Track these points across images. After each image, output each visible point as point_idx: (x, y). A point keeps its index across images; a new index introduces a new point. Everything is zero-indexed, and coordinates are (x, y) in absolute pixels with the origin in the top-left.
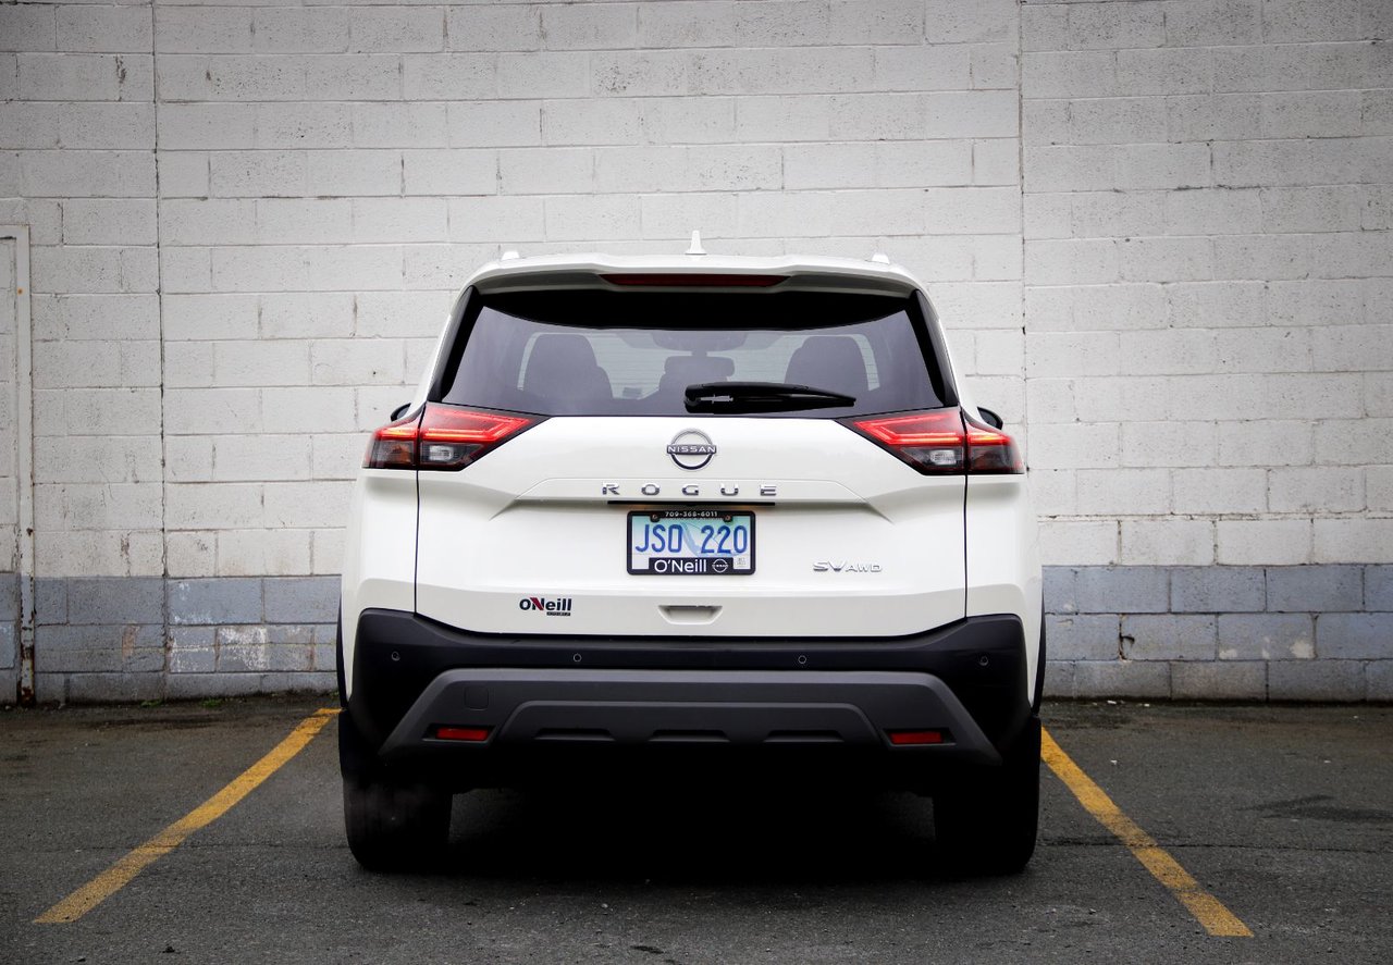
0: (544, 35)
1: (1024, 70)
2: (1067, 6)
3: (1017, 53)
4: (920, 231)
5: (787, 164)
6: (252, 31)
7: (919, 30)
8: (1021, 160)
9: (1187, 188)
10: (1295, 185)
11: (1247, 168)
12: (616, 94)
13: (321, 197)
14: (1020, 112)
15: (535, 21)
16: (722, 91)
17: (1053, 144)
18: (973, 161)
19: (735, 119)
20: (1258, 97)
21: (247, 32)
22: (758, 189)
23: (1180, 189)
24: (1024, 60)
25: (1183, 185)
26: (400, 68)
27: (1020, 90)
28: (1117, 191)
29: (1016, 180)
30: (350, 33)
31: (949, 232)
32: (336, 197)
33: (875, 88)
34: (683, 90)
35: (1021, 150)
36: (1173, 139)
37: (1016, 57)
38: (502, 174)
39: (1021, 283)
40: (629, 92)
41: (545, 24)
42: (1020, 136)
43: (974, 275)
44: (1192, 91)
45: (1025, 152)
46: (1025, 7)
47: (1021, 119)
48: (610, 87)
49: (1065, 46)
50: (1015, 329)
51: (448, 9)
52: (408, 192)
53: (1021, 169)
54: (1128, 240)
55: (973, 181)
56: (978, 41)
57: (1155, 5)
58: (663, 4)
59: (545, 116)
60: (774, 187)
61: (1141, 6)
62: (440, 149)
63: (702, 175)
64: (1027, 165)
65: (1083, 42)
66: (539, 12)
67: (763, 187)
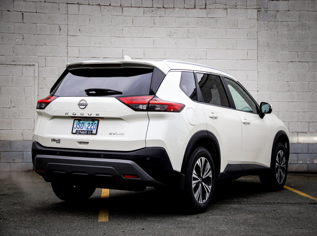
0: (155, 24)
1: (259, 35)
2: (268, 22)
3: (257, 31)
4: (236, 69)
5: (207, 54)
6: (90, 20)
7: (236, 25)
8: (258, 54)
9: (293, 62)
10: (315, 62)
11: (305, 58)
12: (170, 37)
13: (104, 58)
14: (258, 44)
15: (153, 20)
16: (193, 37)
17: (264, 51)
18: (247, 54)
19: (196, 43)
20: (308, 43)
21: (88, 21)
22: (201, 59)
23: (291, 62)
24: (258, 33)
25: (292, 61)
26: (123, 30)
27: (258, 39)
28: (278, 62)
29: (257, 59)
30: (111, 22)
31: (242, 69)
32: (108, 58)
33: (227, 38)
34: (185, 37)
35: (258, 52)
36: (290, 51)
37: (257, 32)
38: (145, 54)
39: (257, 81)
40: (173, 37)
41: (155, 21)
42: (258, 49)
43: (247, 79)
44: (294, 41)
45: (258, 53)
46: (259, 21)
47: (258, 45)
48: (169, 35)
49: (267, 30)
50: (256, 91)
51: (134, 17)
52: (124, 57)
53: (258, 56)
54: (280, 72)
55: (247, 59)
56: (249, 28)
57: (286, 22)
58: (180, 18)
59: (154, 41)
60: (205, 59)
61: (283, 22)
62: (131, 48)
63: (189, 55)
64: (259, 56)
65: (271, 29)
66: (153, 19)
67: (202, 58)
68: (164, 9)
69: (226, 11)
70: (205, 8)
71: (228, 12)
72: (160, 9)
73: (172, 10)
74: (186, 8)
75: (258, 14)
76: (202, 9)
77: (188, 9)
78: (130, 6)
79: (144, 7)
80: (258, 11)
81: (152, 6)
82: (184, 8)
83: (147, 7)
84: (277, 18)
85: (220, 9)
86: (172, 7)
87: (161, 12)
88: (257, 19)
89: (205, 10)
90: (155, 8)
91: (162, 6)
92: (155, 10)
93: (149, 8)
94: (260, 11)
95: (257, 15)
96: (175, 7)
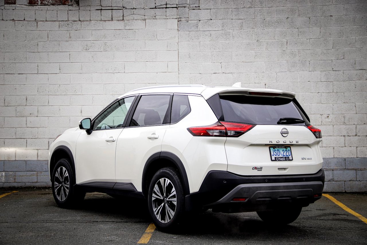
0: (70, 37)
1: (179, 46)
2: (189, 32)
3: (178, 42)
4: (156, 82)
5: (125, 67)
6: (4, 36)
7: (156, 37)
8: (178, 66)
9: (216, 73)
10: (240, 73)
11: (229, 69)
12: (87, 51)
13: (19, 74)
14: (178, 56)
15: (68, 34)
16: (111, 50)
17: (186, 63)
18: (168, 67)
19: (114, 56)
20: (232, 53)
21: (3, 36)
23: (214, 73)
24: (179, 44)
26: (38, 44)
27: (178, 50)
28: (200, 74)
29: (177, 71)
30: (26, 37)
31: (162, 82)
32: (23, 74)
33: (145, 50)
34: (102, 50)
35: (179, 64)
36: (213, 62)
37: (177, 43)
38: (60, 69)
40: (89, 50)
41: (71, 35)
42: (178, 61)
44: (217, 51)
45: (179, 65)
46: (179, 32)
47: (178, 57)
48: (85, 49)
49: (189, 41)
51: (49, 31)
52: (39, 73)
53: (178, 68)
55: (168, 71)
56: (169, 39)
57: (208, 32)
58: (97, 30)
59: (70, 56)
60: (123, 72)
61: (206, 32)
62: (46, 63)
63: (106, 69)
64: (180, 68)
65: (192, 40)
66: (69, 32)
67: (120, 72)
68: (79, 22)
69: (144, 22)
70: (122, 19)
71: (146, 23)
72: (76, 22)
73: (88, 23)
74: (103, 21)
75: (179, 24)
76: (120, 21)
77: (105, 21)
78: (45, 20)
79: (59, 21)
80: (178, 21)
81: (68, 19)
82: (101, 20)
83: (63, 21)
84: (199, 28)
85: (139, 20)
86: (89, 19)
87: (78, 25)
88: (178, 29)
89: (122, 22)
90: (71, 22)
91: (78, 19)
92: (70, 24)
93: (65, 22)
94: (180, 20)
95: (178, 26)
96: (91, 19)
